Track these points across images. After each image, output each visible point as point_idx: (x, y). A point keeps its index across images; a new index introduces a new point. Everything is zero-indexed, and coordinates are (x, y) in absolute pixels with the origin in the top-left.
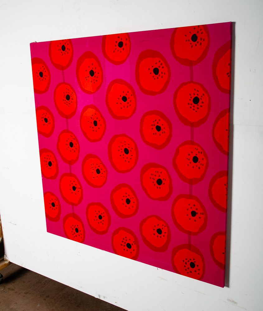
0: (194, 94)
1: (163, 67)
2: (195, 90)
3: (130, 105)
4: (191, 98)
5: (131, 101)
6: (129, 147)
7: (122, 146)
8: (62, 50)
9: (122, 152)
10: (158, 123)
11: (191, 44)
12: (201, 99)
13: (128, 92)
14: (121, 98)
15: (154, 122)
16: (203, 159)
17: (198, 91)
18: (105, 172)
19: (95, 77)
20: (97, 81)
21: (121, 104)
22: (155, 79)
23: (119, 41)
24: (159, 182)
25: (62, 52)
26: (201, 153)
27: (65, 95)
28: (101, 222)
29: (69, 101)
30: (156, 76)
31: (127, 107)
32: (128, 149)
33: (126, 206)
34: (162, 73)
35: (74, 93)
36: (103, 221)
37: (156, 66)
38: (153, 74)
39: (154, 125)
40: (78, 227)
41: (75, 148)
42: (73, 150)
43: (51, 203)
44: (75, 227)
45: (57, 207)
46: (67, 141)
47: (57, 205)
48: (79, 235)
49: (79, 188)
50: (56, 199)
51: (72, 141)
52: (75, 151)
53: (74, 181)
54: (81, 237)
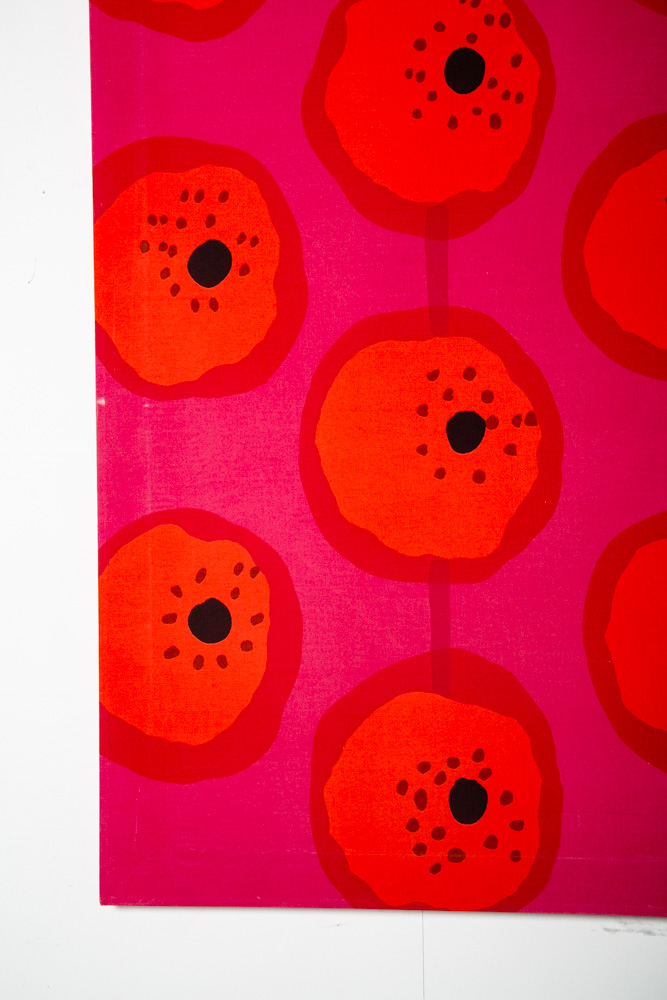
40: (483, 765)
41: (506, 95)
42: (477, 111)
43: (184, 608)
44: (453, 775)
45: (260, 634)
46: (420, 45)
47: (257, 619)
48: (491, 842)
49: (517, 420)
50: (249, 563)
51: (472, 38)
52: (495, 122)
53: (470, 373)
54: (516, 856)
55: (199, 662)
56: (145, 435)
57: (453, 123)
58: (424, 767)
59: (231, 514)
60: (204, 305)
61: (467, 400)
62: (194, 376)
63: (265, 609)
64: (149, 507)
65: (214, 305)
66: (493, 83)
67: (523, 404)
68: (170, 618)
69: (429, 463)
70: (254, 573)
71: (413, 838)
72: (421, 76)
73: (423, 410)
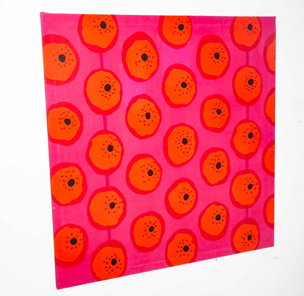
0: (249, 76)
1: (223, 52)
2: (250, 72)
3: (190, 91)
4: (247, 80)
5: (191, 87)
6: (188, 137)
7: (180, 136)
8: (100, 28)
9: (179, 143)
10: (218, 106)
11: (247, 32)
12: (255, 80)
13: (188, 77)
14: (180, 84)
15: (214, 106)
16: (257, 134)
17: (252, 74)
18: (159, 171)
19: (149, 61)
20: (151, 66)
21: (180, 90)
22: (215, 63)
23: (179, 23)
24: (219, 166)
25: (100, 30)
26: (256, 128)
27: (103, 85)
28: (152, 235)
29: (110, 92)
30: (217, 61)
31: (187, 93)
32: (187, 138)
33: (184, 203)
34: (223, 57)
35: (117, 82)
36: (155, 232)
37: (217, 51)
38: (214, 59)
39: (215, 109)
40: (116, 256)
41: (117, 152)
42: (112, 154)
43: (69, 240)
44: (112, 258)
45: (82, 242)
46: (104, 144)
47: (81, 240)
48: (117, 267)
49: (120, 203)
50: (79, 231)
51: (111, 143)
52: (115, 156)
53: (113, 196)
54: (121, 269)
55: (72, 248)
56: (62, 213)
57: (109, 157)
58: (107, 258)
59: (76, 224)
60: (71, 190)
61: (113, 200)
62: (69, 202)
63: (82, 238)
64: (63, 224)
65: (72, 190)
66: (115, 150)
67: (121, 200)
68: (67, 242)
69: (107, 211)
70: (80, 233)
71: (106, 269)
72: (104, 149)
73: (106, 203)
